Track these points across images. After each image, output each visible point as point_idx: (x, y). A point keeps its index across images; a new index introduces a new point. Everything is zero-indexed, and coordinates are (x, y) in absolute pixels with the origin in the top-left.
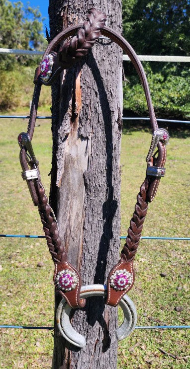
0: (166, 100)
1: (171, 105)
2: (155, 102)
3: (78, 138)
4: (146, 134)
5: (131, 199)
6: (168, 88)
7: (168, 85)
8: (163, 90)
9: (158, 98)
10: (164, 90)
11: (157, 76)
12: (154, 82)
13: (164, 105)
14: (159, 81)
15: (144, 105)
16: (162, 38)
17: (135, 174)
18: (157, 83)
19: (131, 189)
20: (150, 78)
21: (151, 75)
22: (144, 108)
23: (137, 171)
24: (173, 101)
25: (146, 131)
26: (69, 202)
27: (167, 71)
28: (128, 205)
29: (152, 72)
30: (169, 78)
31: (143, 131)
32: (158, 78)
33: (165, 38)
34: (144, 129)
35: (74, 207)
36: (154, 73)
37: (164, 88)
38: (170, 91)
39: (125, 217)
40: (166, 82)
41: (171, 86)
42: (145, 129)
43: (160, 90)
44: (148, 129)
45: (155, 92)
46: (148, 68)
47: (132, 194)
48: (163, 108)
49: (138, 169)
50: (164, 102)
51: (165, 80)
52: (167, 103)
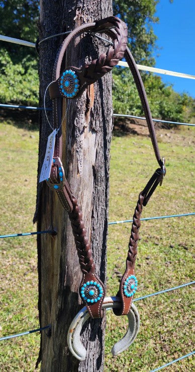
0: (28, 93)
1: (34, 99)
2: (17, 94)
3: (90, 131)
4: (8, 126)
5: (9, 196)
6: (29, 81)
7: (30, 78)
8: (24, 82)
9: (20, 90)
10: (26, 82)
11: (18, 68)
12: (14, 74)
13: (27, 98)
14: (20, 73)
15: (5, 96)
16: (20, 30)
17: (6, 169)
18: (18, 74)
19: (7, 185)
20: (10, 68)
21: (11, 65)
22: (5, 99)
23: (7, 165)
24: (35, 95)
25: (9, 123)
26: (80, 193)
27: (28, 64)
28: (8, 202)
29: (11, 62)
30: (29, 71)
31: (5, 123)
32: (18, 70)
33: (24, 30)
34: (6, 120)
35: (85, 197)
36: (14, 64)
37: (25, 80)
38: (32, 84)
39: (8, 214)
40: (27, 74)
41: (33, 79)
42: (8, 121)
43: (21, 82)
44: (10, 121)
45: (16, 83)
46: (7, 58)
47: (8, 190)
48: (25, 100)
49: (8, 164)
50: (26, 95)
51: (26, 72)
52: (30, 96)
